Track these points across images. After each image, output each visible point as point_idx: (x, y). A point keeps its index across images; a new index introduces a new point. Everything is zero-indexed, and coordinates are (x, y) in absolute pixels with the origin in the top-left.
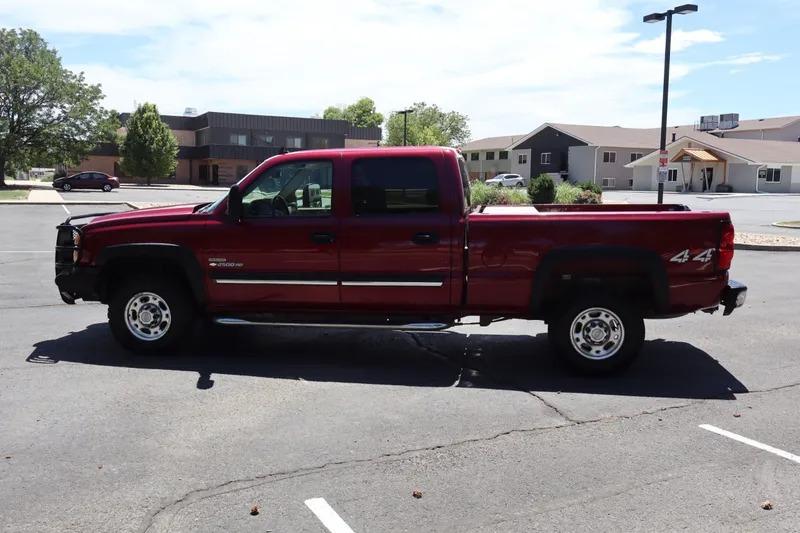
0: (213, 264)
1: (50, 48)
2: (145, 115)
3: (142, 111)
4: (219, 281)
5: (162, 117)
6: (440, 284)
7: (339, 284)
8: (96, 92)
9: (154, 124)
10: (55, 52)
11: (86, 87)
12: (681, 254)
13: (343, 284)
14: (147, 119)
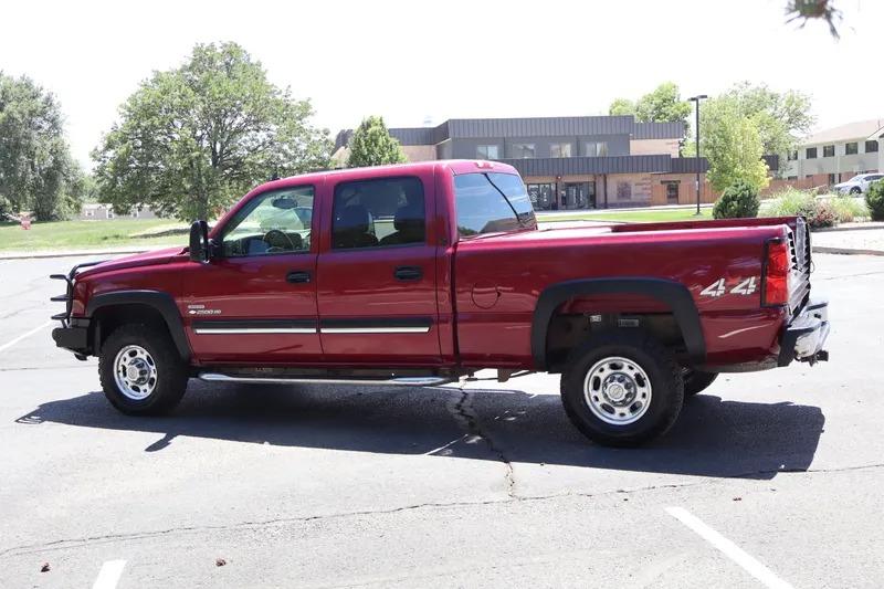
0: (192, 312)
1: (253, 60)
2: (370, 131)
3: (366, 126)
4: (199, 331)
5: (390, 130)
6: (426, 330)
7: (318, 331)
8: (305, 110)
9: (381, 140)
10: (259, 64)
11: (294, 103)
12: (714, 285)
13: (323, 331)
14: (372, 135)
